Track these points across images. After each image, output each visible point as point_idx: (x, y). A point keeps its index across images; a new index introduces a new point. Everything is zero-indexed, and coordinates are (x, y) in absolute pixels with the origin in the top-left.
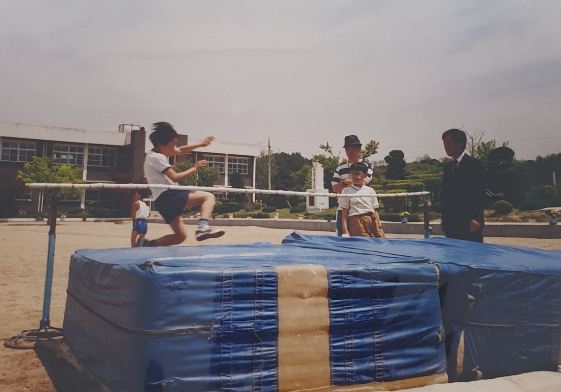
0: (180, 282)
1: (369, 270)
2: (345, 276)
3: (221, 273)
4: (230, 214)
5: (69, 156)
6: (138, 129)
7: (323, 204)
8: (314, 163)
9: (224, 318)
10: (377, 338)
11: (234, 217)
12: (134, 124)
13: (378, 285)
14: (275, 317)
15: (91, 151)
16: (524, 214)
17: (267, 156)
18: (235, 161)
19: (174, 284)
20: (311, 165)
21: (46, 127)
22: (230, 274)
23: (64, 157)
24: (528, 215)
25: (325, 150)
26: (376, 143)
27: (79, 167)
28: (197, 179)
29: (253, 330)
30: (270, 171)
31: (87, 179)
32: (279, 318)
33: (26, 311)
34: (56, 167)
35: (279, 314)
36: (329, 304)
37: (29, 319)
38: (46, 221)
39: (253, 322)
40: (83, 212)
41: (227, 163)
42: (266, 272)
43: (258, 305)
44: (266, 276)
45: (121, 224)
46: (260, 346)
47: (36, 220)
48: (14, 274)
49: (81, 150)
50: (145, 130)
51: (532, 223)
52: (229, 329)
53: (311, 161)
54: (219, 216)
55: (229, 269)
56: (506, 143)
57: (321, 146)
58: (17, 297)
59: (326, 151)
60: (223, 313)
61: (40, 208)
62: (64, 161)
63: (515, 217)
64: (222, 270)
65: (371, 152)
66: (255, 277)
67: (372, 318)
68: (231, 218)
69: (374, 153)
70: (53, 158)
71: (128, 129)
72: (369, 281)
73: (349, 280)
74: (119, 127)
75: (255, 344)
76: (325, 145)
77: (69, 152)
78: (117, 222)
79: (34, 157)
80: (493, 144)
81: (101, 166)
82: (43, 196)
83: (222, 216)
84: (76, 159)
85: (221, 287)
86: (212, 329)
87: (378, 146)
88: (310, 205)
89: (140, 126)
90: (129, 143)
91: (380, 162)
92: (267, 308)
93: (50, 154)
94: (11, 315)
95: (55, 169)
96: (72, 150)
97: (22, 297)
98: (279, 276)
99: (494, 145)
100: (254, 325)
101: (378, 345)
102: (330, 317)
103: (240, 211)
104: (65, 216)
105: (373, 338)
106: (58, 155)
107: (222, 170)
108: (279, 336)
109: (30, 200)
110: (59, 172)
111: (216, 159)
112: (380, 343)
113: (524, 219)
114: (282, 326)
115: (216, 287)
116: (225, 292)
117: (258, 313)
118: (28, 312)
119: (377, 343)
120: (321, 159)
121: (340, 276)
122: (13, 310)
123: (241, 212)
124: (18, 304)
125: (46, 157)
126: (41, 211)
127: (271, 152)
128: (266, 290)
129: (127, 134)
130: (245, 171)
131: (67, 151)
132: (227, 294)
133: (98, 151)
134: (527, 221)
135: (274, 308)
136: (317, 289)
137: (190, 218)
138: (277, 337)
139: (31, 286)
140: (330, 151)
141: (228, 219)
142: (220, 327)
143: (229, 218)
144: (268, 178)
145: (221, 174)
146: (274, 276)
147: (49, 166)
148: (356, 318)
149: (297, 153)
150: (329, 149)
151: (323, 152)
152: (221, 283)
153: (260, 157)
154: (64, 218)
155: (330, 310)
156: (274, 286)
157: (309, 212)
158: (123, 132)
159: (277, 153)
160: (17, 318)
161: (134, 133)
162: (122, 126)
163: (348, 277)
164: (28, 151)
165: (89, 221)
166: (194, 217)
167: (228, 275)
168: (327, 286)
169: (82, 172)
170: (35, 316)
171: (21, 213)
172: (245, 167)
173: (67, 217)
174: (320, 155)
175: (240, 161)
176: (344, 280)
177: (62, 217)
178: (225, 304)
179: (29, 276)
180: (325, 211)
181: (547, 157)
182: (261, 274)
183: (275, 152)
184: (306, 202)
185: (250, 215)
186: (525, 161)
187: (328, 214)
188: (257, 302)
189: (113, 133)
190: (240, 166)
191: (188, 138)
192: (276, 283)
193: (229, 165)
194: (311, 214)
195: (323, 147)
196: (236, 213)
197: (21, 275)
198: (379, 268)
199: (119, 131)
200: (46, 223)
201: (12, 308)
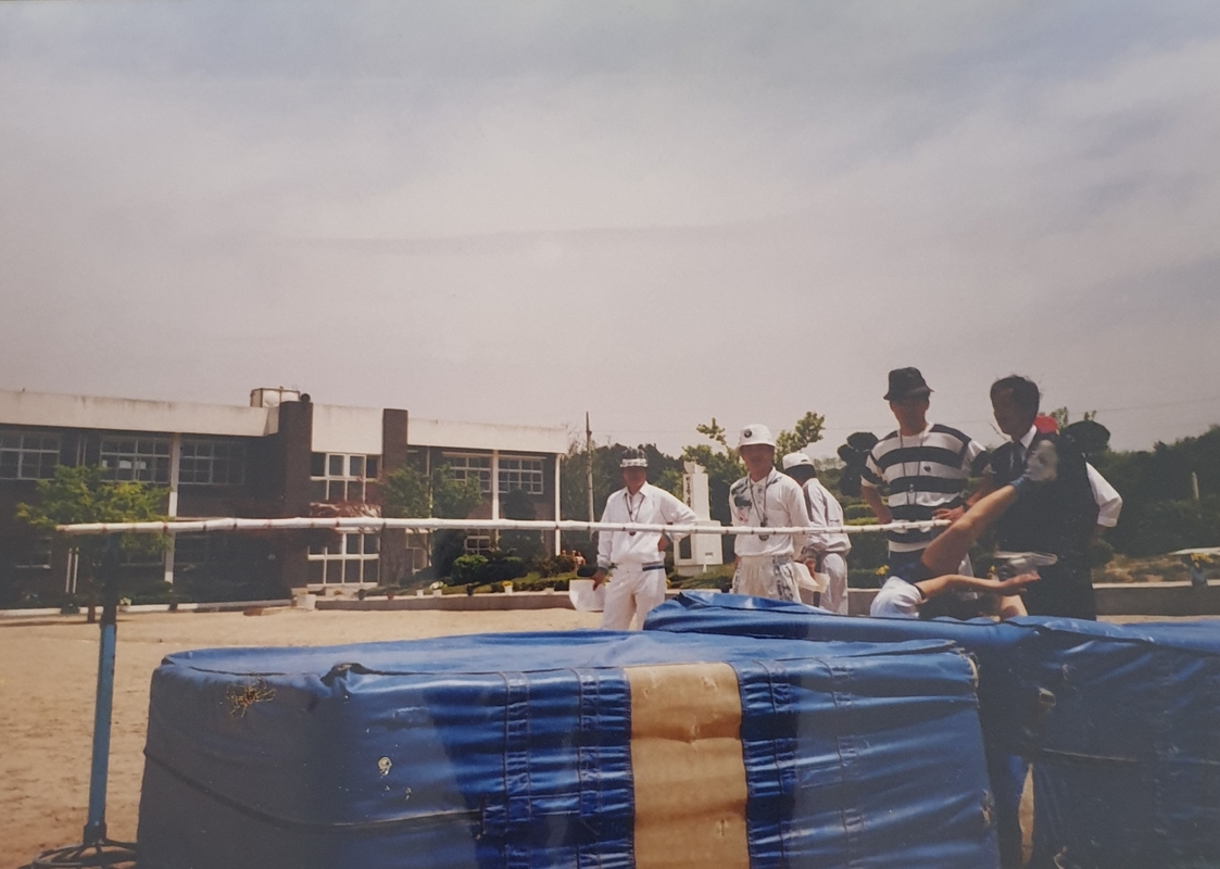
0: (411, 709)
1: (827, 670)
2: (776, 685)
3: (503, 687)
4: (506, 582)
5: (136, 463)
6: (294, 398)
7: (711, 554)
8: (686, 464)
9: (511, 790)
10: (851, 824)
11: (515, 589)
12: (285, 388)
13: (849, 703)
14: (627, 783)
15: (186, 450)
16: (1138, 564)
17: (584, 454)
18: (514, 464)
19: (397, 714)
20: (682, 470)
21: (84, 399)
22: (524, 687)
23: (125, 465)
24: (1147, 567)
25: (709, 435)
26: (818, 417)
27: (160, 486)
28: (431, 506)
29: (578, 814)
30: (591, 486)
31: (178, 515)
32: (636, 785)
33: (48, 812)
34: (107, 488)
35: (636, 777)
36: (744, 750)
37: (55, 827)
38: (84, 615)
39: (575, 796)
40: (171, 591)
41: (496, 470)
42: (603, 682)
43: (587, 757)
44: (604, 692)
45: (259, 614)
46: (593, 851)
47: (62, 612)
48: (16, 731)
49: (165, 449)
50: (312, 400)
51: (1155, 583)
52: (524, 813)
53: (682, 459)
54: (481, 589)
55: (519, 677)
56: (1090, 414)
57: (701, 427)
58: (26, 781)
59: (712, 437)
60: (507, 778)
61: (71, 584)
62: (126, 475)
63: (1118, 571)
64: (504, 679)
65: (808, 438)
66: (578, 693)
67: (839, 779)
68: (509, 591)
69: (815, 438)
70: (100, 469)
71: (273, 398)
72: (828, 695)
73: (786, 693)
74: (252, 395)
75: (582, 847)
76: (710, 426)
77: (136, 454)
78: (249, 611)
79: (59, 466)
80: (1063, 417)
81: (210, 483)
82: (77, 556)
83: (488, 587)
84: (154, 469)
85: (505, 719)
86: (484, 814)
87: (823, 425)
88: (682, 557)
89: (298, 392)
90: (274, 429)
91: (828, 461)
92: (607, 764)
93: (93, 460)
94: (13, 820)
95: (105, 494)
96: (143, 448)
97: (37, 780)
98: (632, 692)
99: (1066, 420)
100: (579, 802)
101: (855, 839)
102: (748, 780)
103: (529, 574)
104: (129, 602)
105: (844, 826)
106: (112, 462)
107: (486, 485)
108: (635, 827)
109: (46, 566)
110: (113, 500)
111: (473, 463)
112: (859, 834)
113: (1139, 575)
114: (641, 803)
115: (494, 718)
116: (512, 729)
117: (588, 776)
118: (53, 812)
119: (853, 834)
120: (701, 455)
121: (767, 685)
122: (18, 809)
123: (530, 578)
124: (27, 797)
125: (84, 466)
126: (74, 591)
127: (591, 445)
128: (604, 723)
129: (270, 410)
130: (537, 488)
131: (133, 452)
132: (518, 733)
133: (203, 451)
134: (1146, 580)
135: (622, 764)
136: (716, 716)
137: (415, 594)
138: (633, 830)
139: (56, 756)
140: (719, 438)
141: (503, 594)
142: (502, 811)
143: (503, 591)
144: (587, 502)
145: (483, 494)
146: (621, 691)
147: (92, 486)
148: (805, 780)
149: (649, 446)
150: (718, 434)
151: (705, 440)
152: (503, 708)
153: (569, 457)
154: (126, 604)
155: (746, 765)
156: (620, 714)
157: (681, 572)
158: (261, 406)
159: (605, 447)
160: (28, 826)
161: (285, 407)
162: (258, 393)
163: (784, 687)
164: (43, 454)
165: (184, 611)
166: (425, 594)
167: (518, 690)
168: (738, 709)
169: (166, 499)
170: (69, 820)
171: (28, 597)
172: (536, 477)
173: (133, 604)
174: (699, 447)
175: (526, 465)
176: (775, 695)
177: (122, 602)
178: (514, 756)
179: (51, 735)
180: (713, 570)
181: (1177, 443)
182: (593, 687)
183: (600, 444)
184: (673, 551)
185: (550, 585)
186: (1133, 453)
187: (722, 577)
188: (583, 751)
189: (240, 409)
190: (525, 477)
191: (410, 416)
192: (628, 705)
193: (500, 474)
194: (685, 578)
195: (704, 430)
196: (520, 582)
197: (32, 732)
198: (848, 666)
199: (251, 405)
200: (85, 619)
201: (16, 805)
